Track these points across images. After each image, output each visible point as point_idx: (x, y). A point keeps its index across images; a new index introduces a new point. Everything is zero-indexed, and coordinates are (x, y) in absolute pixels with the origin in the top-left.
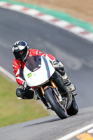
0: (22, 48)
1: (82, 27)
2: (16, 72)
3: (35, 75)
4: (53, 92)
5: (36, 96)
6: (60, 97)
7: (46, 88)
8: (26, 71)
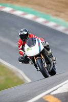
0: (25, 33)
1: (44, 18)
2: (19, 47)
3: (31, 49)
4: (42, 61)
5: (31, 62)
6: (45, 64)
7: (37, 58)
8: (26, 46)
